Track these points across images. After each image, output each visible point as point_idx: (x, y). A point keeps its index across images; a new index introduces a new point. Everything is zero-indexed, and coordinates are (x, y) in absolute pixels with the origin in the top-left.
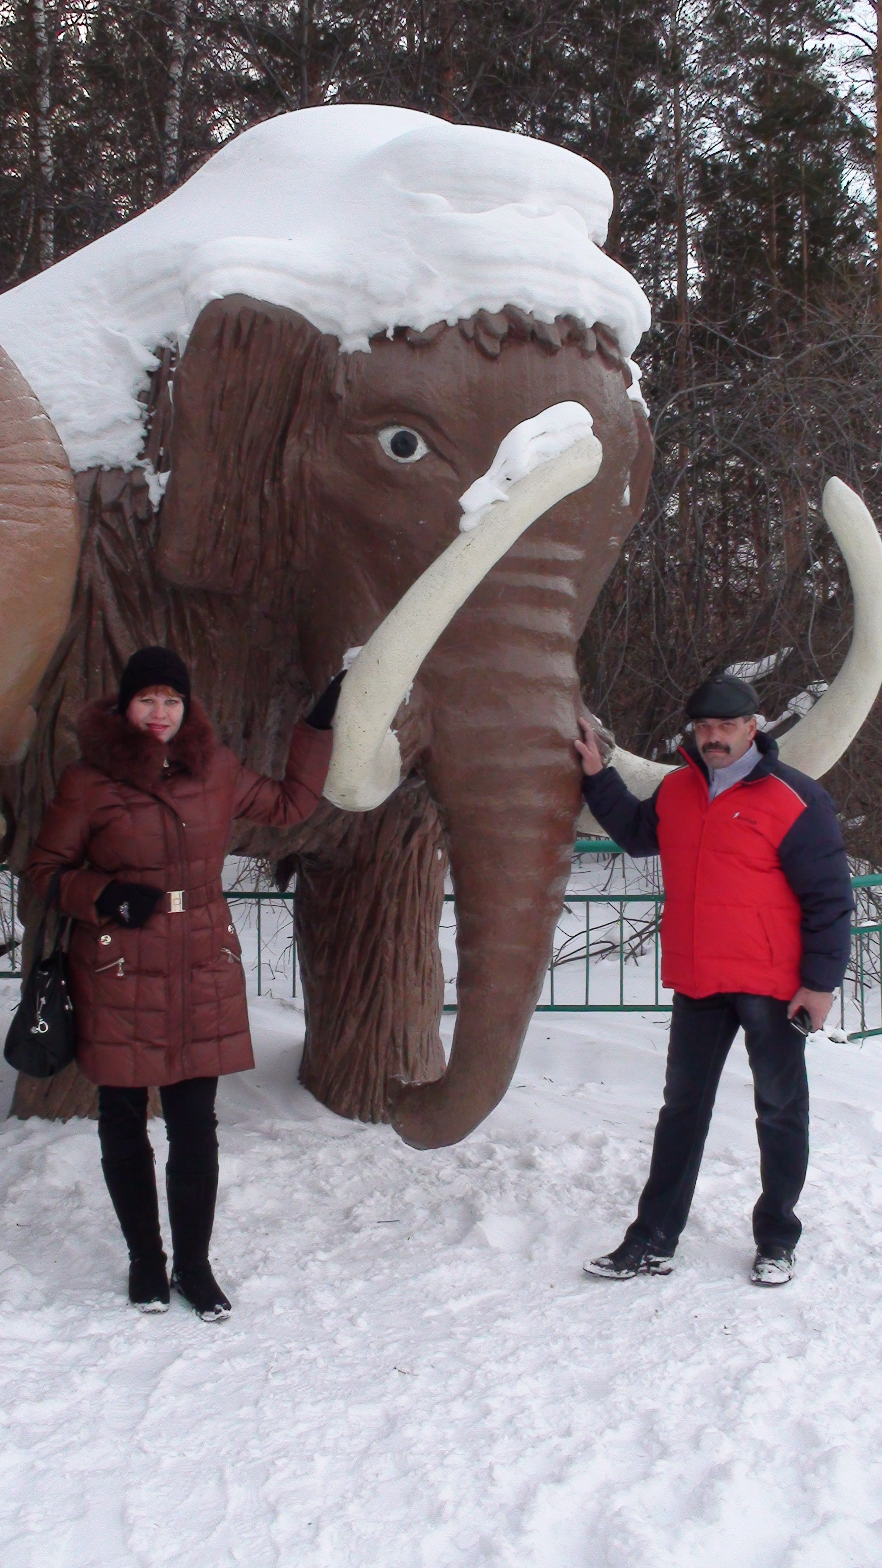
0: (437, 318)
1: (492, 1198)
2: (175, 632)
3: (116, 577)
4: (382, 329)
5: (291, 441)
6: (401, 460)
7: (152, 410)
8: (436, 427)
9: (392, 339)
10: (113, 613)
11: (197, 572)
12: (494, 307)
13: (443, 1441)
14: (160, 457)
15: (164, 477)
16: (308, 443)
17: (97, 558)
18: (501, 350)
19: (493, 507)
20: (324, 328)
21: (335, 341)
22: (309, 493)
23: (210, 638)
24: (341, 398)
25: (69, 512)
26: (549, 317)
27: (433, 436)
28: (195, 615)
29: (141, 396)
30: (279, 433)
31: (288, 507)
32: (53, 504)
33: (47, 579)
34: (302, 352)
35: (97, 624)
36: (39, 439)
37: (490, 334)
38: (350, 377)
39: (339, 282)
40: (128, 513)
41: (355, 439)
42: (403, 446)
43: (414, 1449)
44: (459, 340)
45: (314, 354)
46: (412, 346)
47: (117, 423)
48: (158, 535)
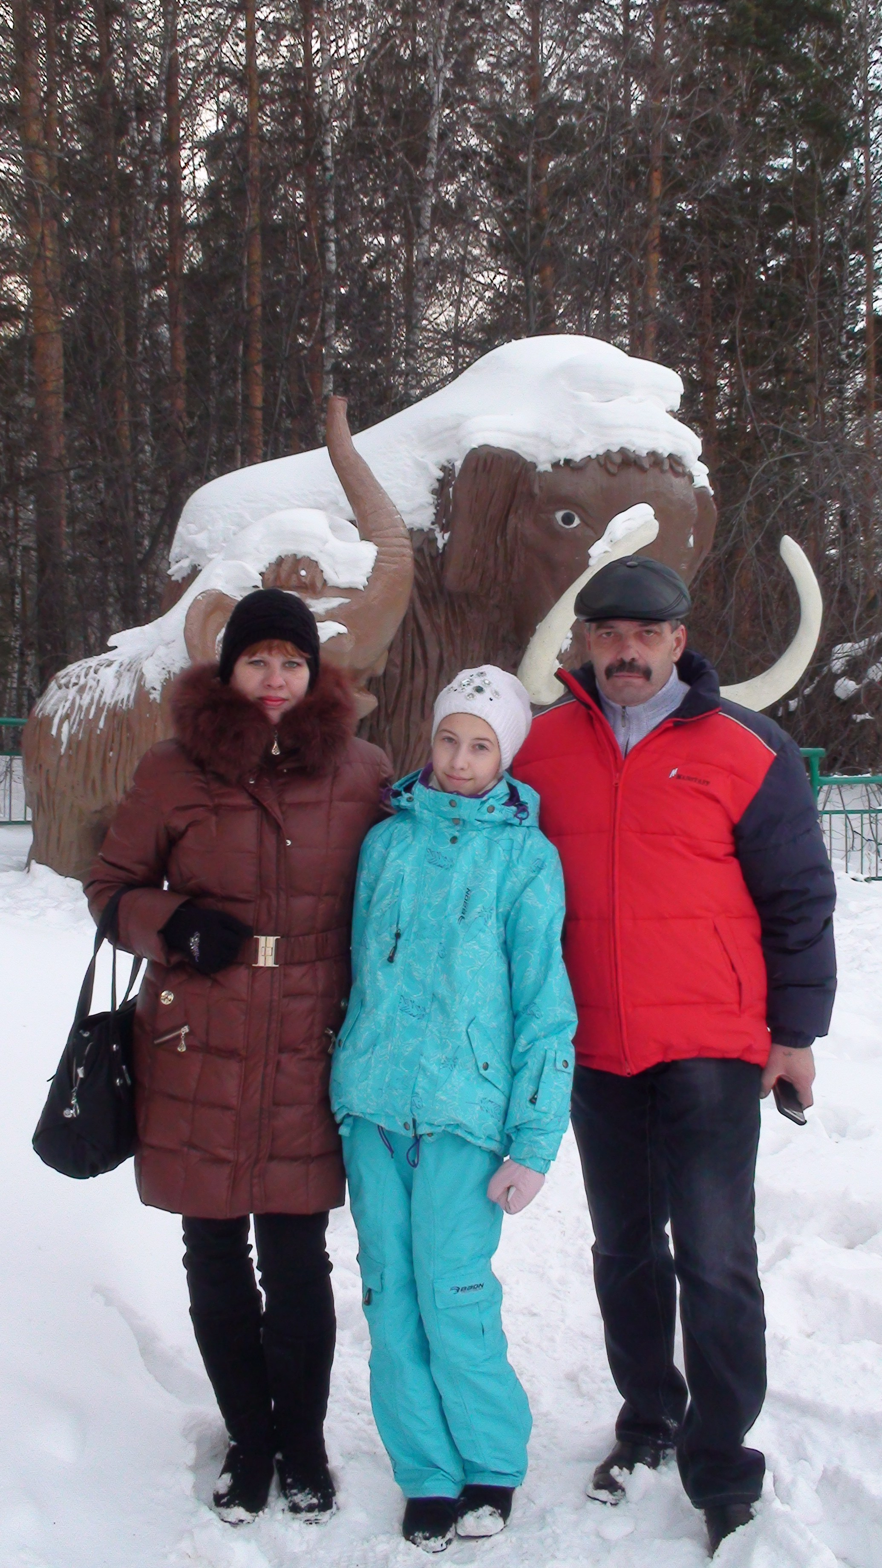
0: (586, 455)
4: (558, 460)
5: (511, 517)
6: (567, 527)
7: (439, 499)
8: (584, 510)
9: (563, 465)
11: (462, 584)
12: (615, 449)
14: (443, 525)
15: (447, 536)
16: (520, 517)
18: (618, 471)
19: (604, 555)
20: (529, 459)
21: (534, 466)
22: (520, 543)
24: (537, 495)
25: (410, 559)
26: (644, 453)
27: (583, 515)
28: (460, 607)
29: (434, 492)
30: (505, 513)
31: (509, 550)
32: (404, 555)
33: (400, 589)
34: (517, 471)
36: (397, 527)
37: (613, 463)
38: (541, 484)
39: (536, 436)
40: (426, 553)
41: (543, 516)
42: (568, 519)
44: (596, 466)
45: (523, 472)
46: (572, 469)
47: (421, 507)
48: (442, 564)
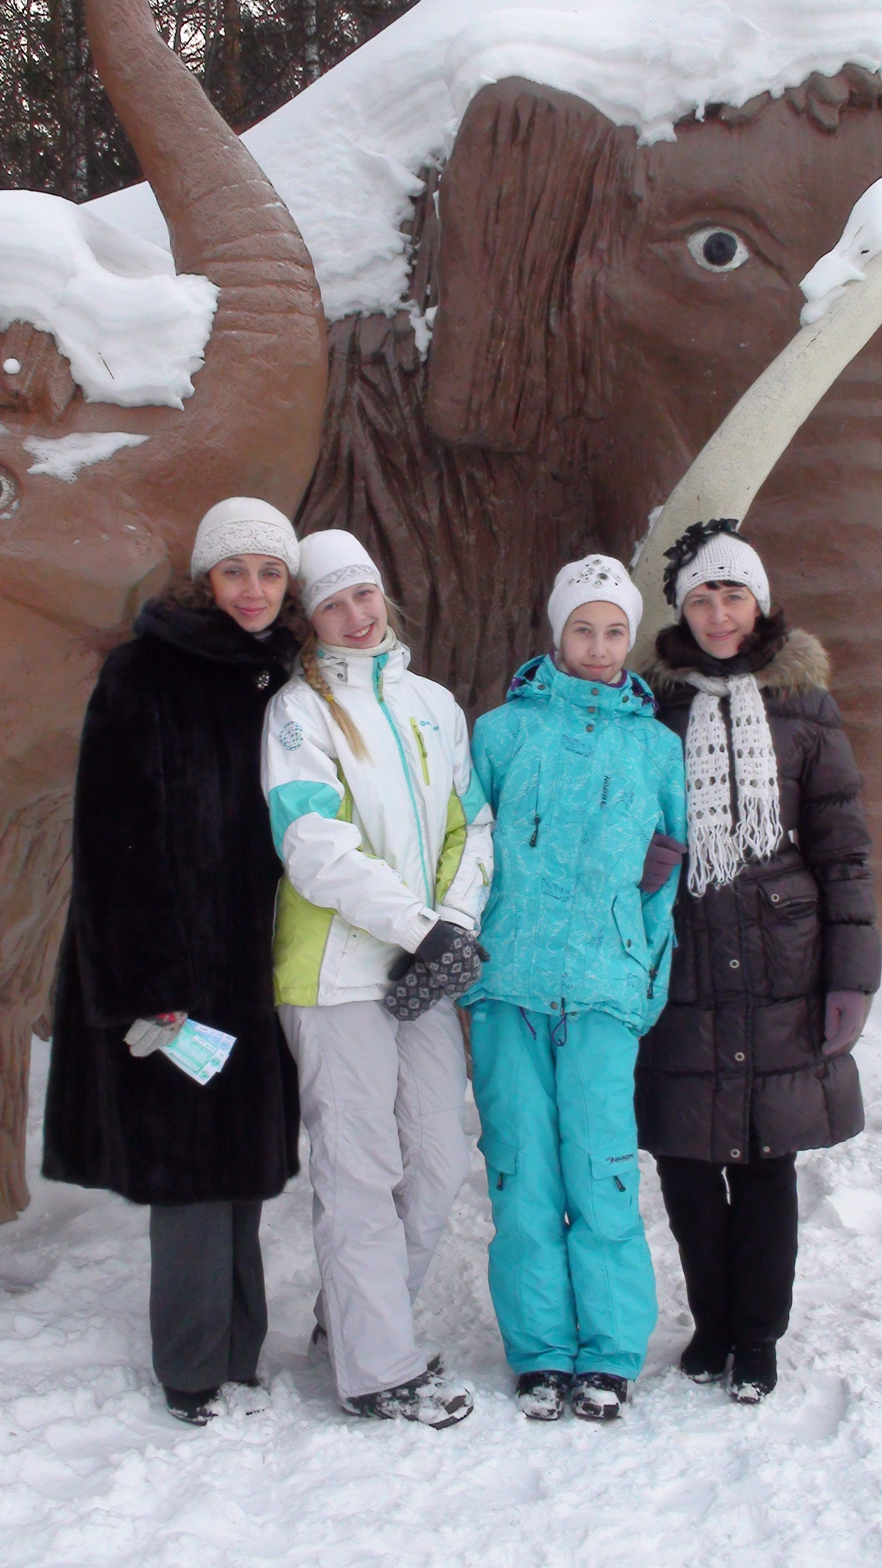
0: (758, 89)
1: (842, 1167)
2: (449, 502)
3: (379, 439)
4: (690, 112)
5: (581, 259)
6: (717, 269)
7: (417, 243)
8: (760, 225)
9: (703, 120)
10: (377, 483)
11: (473, 423)
12: (831, 68)
13: (812, 1489)
14: (427, 298)
15: (432, 312)
16: (602, 260)
17: (358, 420)
18: (841, 121)
19: (845, 289)
20: (618, 118)
21: (633, 132)
22: (604, 321)
23: (490, 508)
24: (640, 200)
25: (312, 321)
27: (756, 235)
28: (471, 480)
29: (404, 226)
30: (567, 250)
31: (579, 340)
32: (292, 309)
33: (288, 404)
34: (592, 148)
35: (360, 498)
37: (825, 102)
38: (651, 173)
39: (636, 57)
40: (392, 362)
41: (658, 249)
42: (719, 251)
43: (775, 1501)
44: (786, 114)
45: (607, 147)
46: (728, 125)
48: (425, 387)
